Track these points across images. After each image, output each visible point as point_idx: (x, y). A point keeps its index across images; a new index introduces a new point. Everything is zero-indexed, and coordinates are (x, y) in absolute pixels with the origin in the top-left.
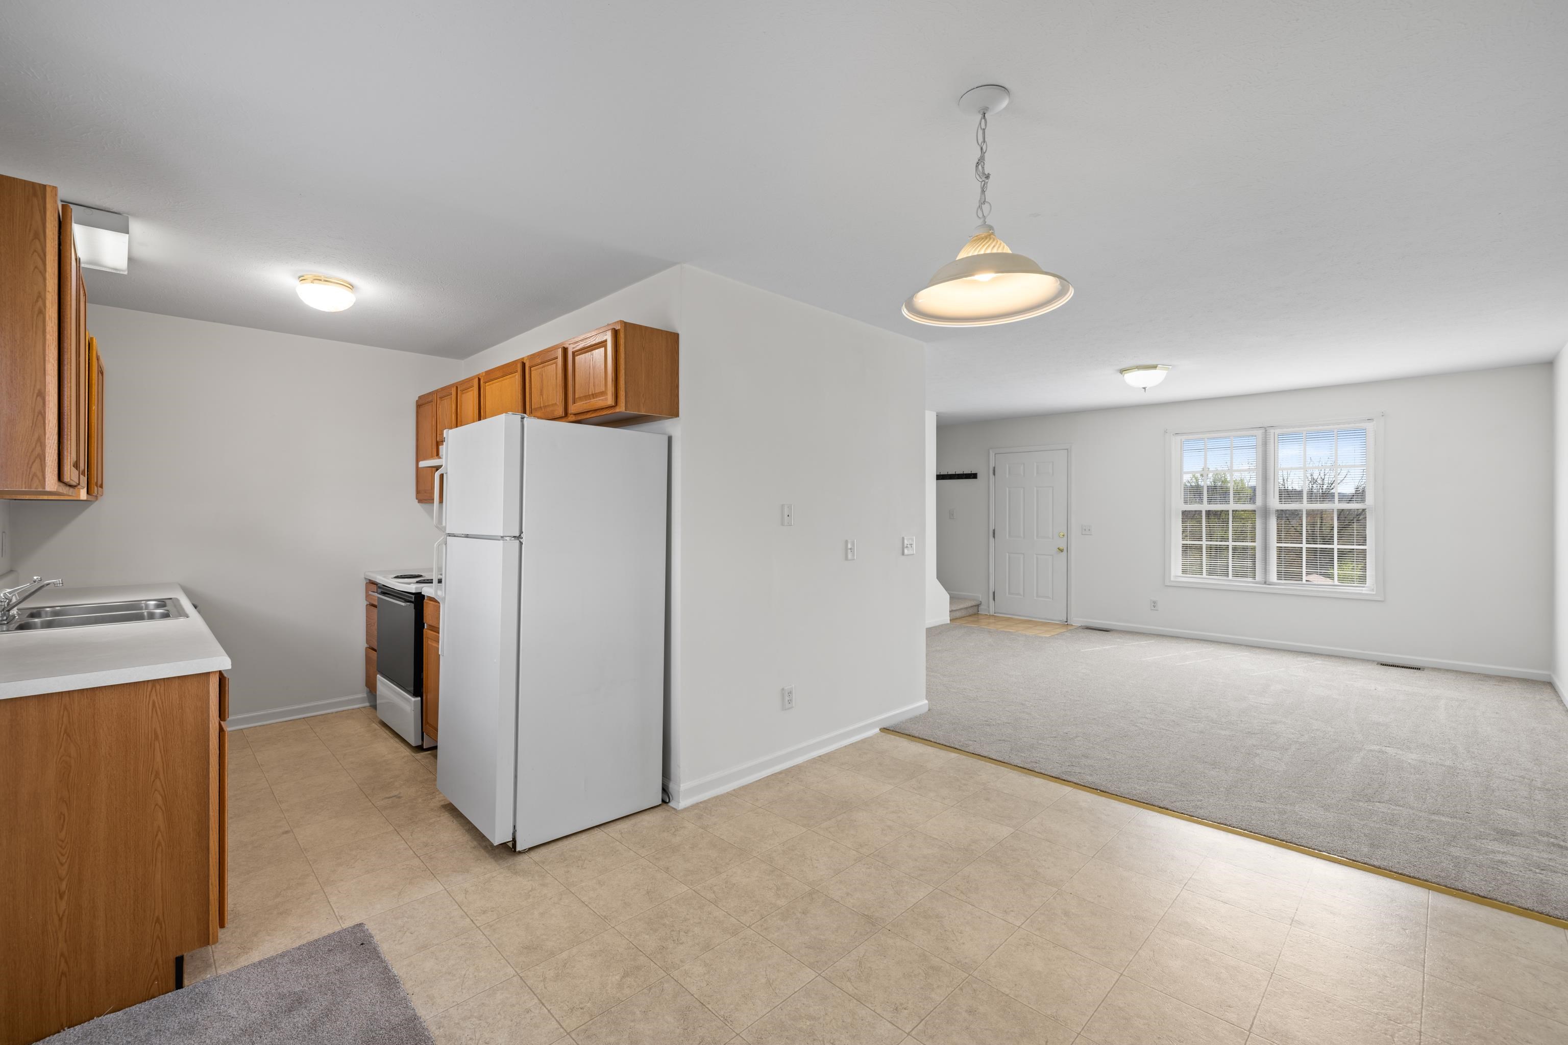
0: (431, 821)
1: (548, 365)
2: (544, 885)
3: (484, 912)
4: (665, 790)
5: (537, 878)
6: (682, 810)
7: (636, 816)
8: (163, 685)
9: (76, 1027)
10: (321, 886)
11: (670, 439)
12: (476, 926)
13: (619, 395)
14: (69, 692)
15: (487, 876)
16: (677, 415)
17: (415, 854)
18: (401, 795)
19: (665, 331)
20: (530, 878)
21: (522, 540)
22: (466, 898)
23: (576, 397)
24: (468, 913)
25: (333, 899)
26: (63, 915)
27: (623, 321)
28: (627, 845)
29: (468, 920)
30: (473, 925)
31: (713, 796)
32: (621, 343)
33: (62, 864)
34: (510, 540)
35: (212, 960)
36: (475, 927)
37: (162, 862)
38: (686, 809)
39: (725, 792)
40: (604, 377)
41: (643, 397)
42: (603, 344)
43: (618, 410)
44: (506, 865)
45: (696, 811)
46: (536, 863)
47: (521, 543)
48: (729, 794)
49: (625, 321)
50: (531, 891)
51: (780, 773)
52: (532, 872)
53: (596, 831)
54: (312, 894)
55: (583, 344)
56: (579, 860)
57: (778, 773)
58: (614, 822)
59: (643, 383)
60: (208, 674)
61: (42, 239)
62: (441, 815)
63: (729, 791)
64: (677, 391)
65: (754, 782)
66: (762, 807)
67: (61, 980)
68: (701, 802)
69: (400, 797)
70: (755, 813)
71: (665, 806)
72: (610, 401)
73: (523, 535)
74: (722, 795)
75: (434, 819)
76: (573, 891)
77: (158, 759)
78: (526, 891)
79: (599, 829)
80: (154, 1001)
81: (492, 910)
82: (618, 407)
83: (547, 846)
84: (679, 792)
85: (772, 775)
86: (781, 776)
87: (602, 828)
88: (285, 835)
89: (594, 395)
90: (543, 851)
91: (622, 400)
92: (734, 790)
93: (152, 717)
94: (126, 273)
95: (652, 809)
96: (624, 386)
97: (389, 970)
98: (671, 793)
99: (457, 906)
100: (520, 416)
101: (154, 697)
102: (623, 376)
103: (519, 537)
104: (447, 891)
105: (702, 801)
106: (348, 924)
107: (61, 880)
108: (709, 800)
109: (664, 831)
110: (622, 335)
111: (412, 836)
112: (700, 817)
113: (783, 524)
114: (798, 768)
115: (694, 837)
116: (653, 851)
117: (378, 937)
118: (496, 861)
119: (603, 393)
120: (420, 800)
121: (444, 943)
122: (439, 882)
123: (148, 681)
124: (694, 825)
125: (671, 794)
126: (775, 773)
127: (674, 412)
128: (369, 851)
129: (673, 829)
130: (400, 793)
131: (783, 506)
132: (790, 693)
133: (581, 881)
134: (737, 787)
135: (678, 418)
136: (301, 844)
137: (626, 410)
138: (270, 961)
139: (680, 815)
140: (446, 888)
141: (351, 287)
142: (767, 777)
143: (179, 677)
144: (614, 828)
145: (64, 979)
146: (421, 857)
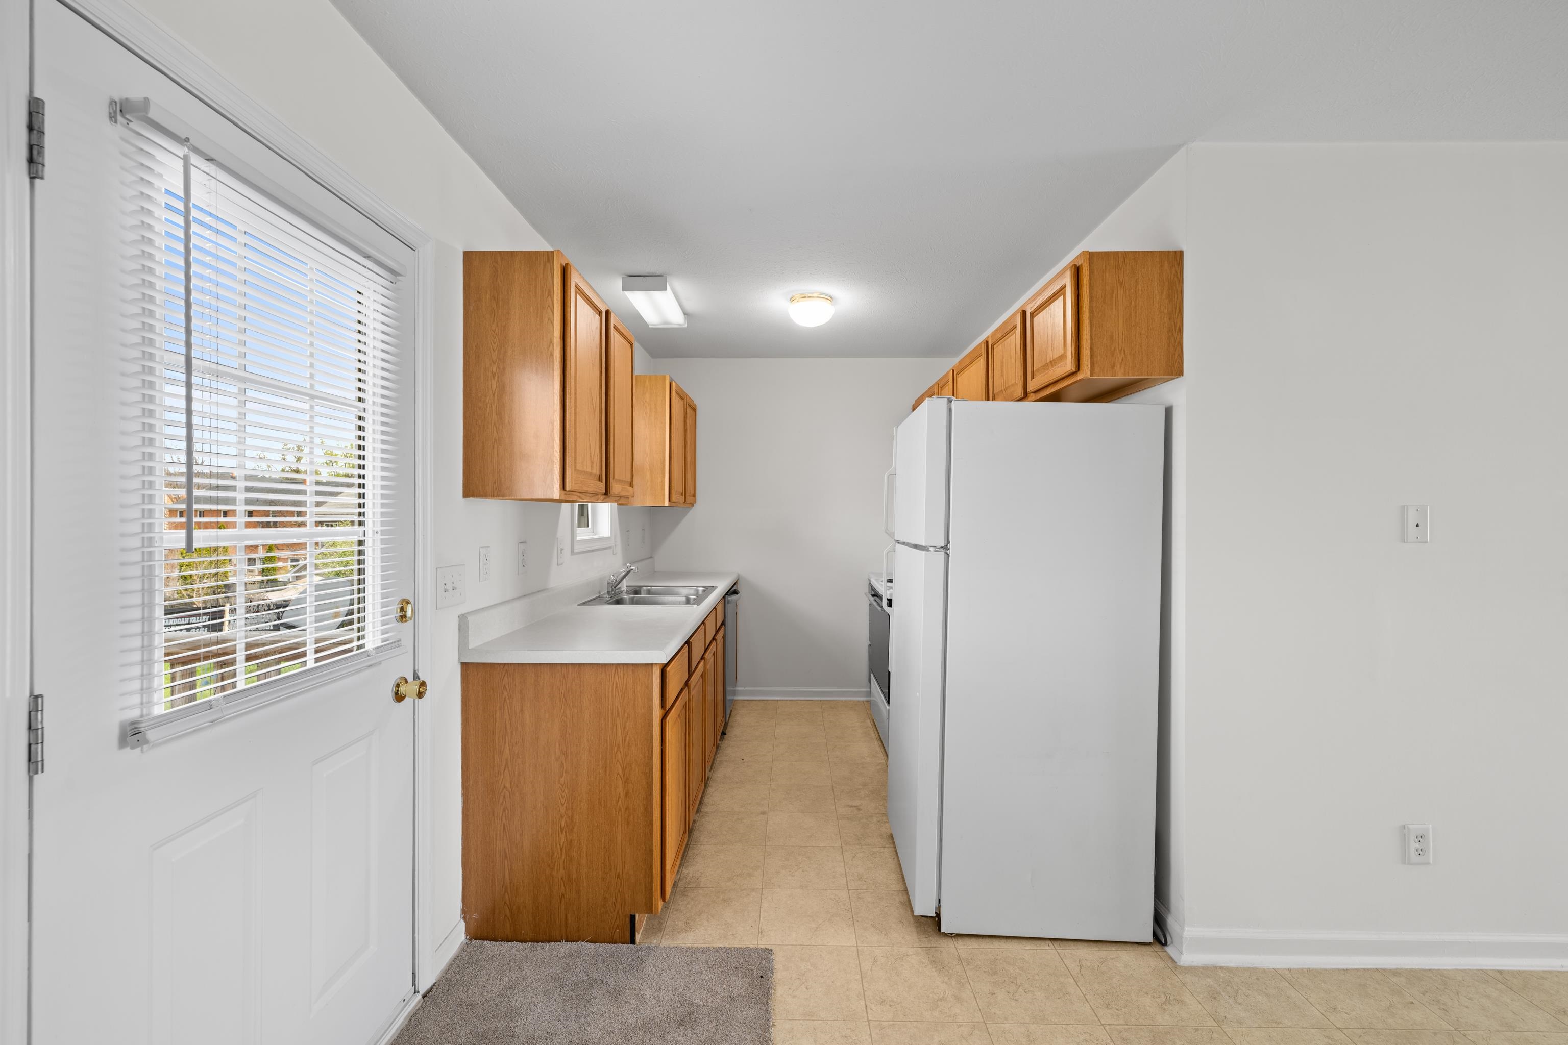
0: (875, 850)
1: (1007, 339)
2: (958, 999)
3: (882, 1002)
4: (1159, 921)
5: (954, 983)
6: (1186, 968)
7: (1109, 946)
8: (622, 668)
9: (569, 943)
10: (762, 885)
11: (1169, 413)
12: (868, 1019)
13: (1081, 355)
14: (566, 664)
15: (903, 950)
16: (1180, 373)
17: (847, 885)
18: (861, 807)
19: (1157, 251)
20: (946, 979)
21: (948, 552)
22: (871, 970)
23: (1035, 369)
24: (866, 993)
25: (765, 905)
26: (563, 847)
27: (1088, 251)
28: (1083, 990)
29: (863, 1003)
30: (865, 1014)
31: (1246, 965)
32: (1085, 282)
33: (563, 805)
34: (936, 551)
35: (664, 925)
36: (866, 1019)
37: (621, 825)
38: (1192, 970)
39: (1271, 966)
40: (1063, 335)
41: (1120, 353)
42: (1061, 291)
43: (1080, 376)
44: (927, 945)
45: (1209, 980)
46: (960, 959)
47: (948, 555)
48: (1277, 974)
49: (1090, 251)
50: (941, 1000)
51: (1396, 973)
52: (951, 971)
53: (1047, 947)
54: (753, 891)
55: (1041, 299)
56: (1012, 982)
57: (1390, 970)
58: (1076, 943)
59: (1120, 335)
60: (652, 665)
61: (552, 296)
62: (886, 846)
63: (1278, 967)
64: (1179, 337)
65: (1334, 970)
66: (1345, 1031)
67: (561, 899)
68: (1221, 968)
69: (859, 809)
70: (1325, 1037)
71: (1157, 947)
72: (1068, 365)
73: (950, 546)
74: (1264, 971)
75: (878, 849)
76: (990, 1030)
77: (619, 734)
78: (935, 997)
79: (1051, 945)
80: (615, 947)
81: (891, 1003)
82: (1080, 371)
83: (981, 940)
84: (1181, 937)
85: (1377, 970)
86: (1395, 979)
87: (1056, 944)
88: (762, 815)
89: (1053, 363)
90: (974, 944)
91: (1086, 362)
92: (1289, 970)
93: (615, 696)
94: (686, 326)
95: (1137, 945)
96: (1089, 341)
97: (769, 1027)
98: (1170, 930)
99: (859, 977)
100: (946, 399)
101: (616, 679)
102: (1088, 328)
103: (946, 548)
104: (858, 950)
105: (1223, 965)
106: (763, 944)
107: (562, 817)
108: (1237, 969)
109: (1147, 993)
110: (1085, 272)
111: (852, 861)
112: (1214, 995)
113: (1403, 540)
114: (1442, 978)
115: (1197, 1030)
116: (1122, 1021)
117: (779, 975)
118: (918, 933)
119: (1062, 357)
120: (875, 820)
121: (829, 1022)
122: (855, 933)
123: (613, 664)
124: (1200, 1006)
125: (1169, 933)
126: (1385, 970)
127: (1177, 371)
128: (812, 862)
129: (1163, 996)
130: (861, 804)
131: (1404, 509)
132: (1421, 838)
133: (1006, 1019)
134: (1296, 967)
135: (1182, 378)
136: (768, 830)
137: (1091, 375)
138: (693, 951)
139: (1180, 977)
140: (858, 945)
141: (831, 298)
142: (1364, 969)
143: (633, 664)
144: (1073, 952)
145: (563, 898)
146: (850, 892)
